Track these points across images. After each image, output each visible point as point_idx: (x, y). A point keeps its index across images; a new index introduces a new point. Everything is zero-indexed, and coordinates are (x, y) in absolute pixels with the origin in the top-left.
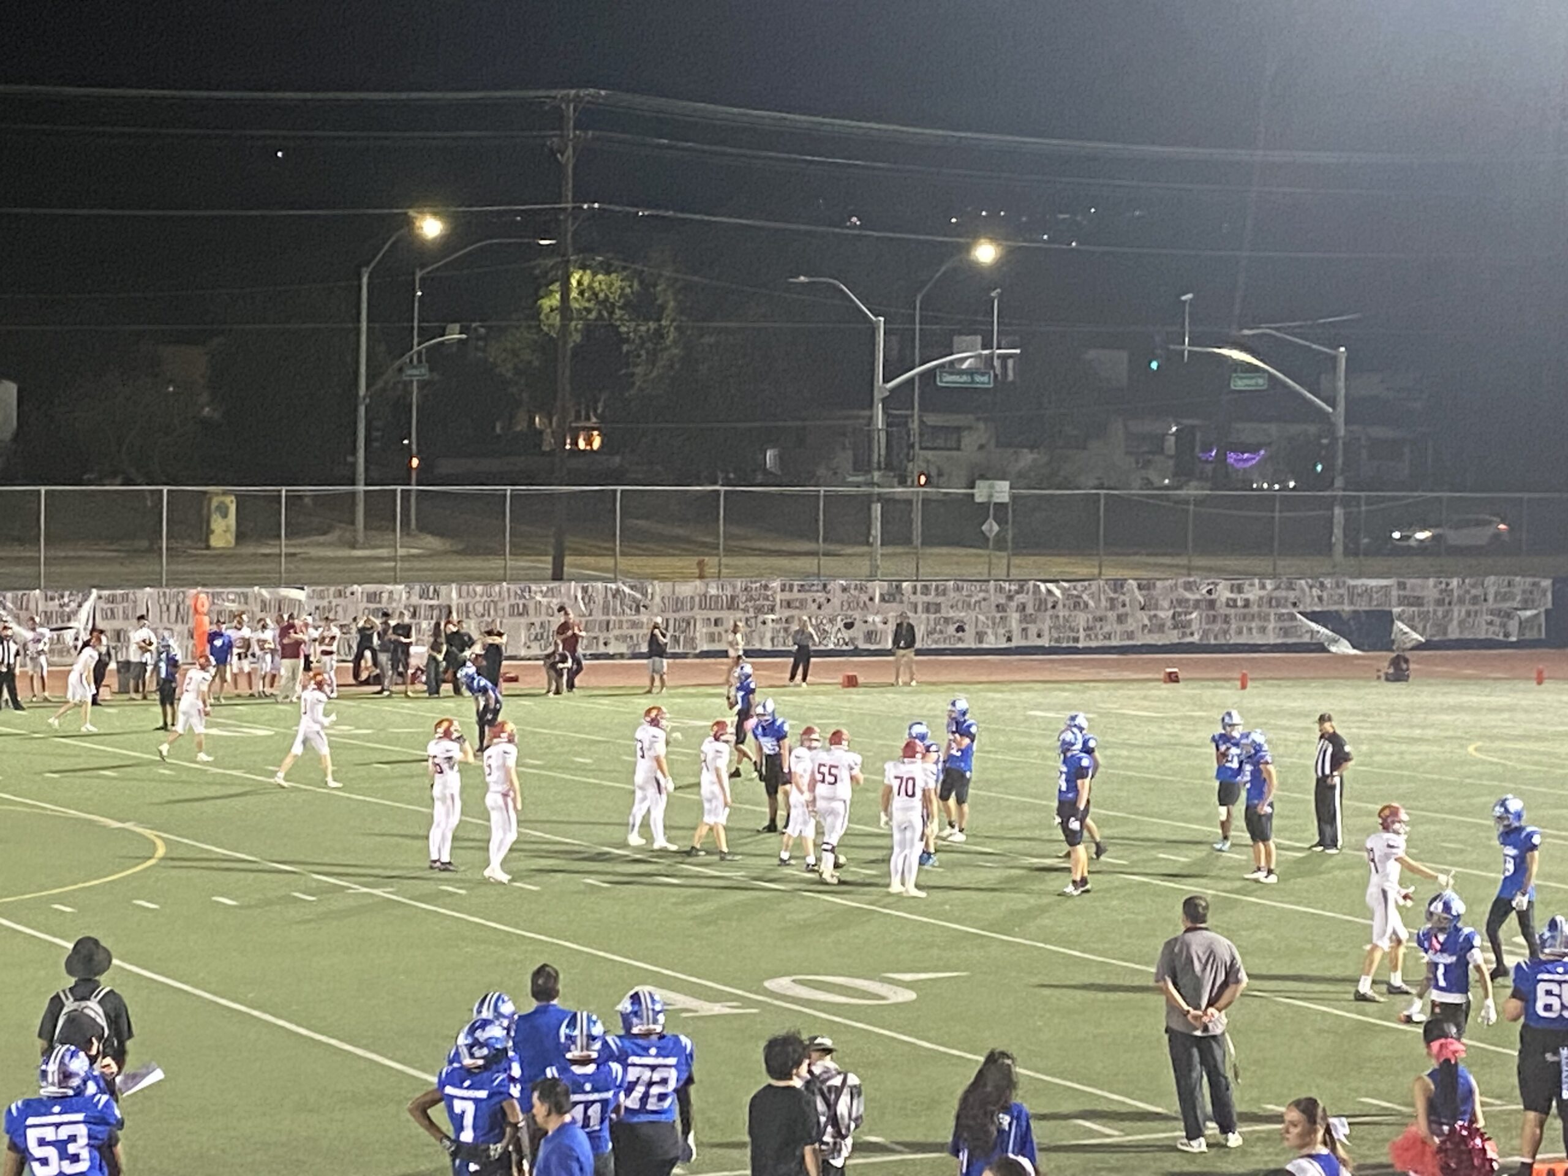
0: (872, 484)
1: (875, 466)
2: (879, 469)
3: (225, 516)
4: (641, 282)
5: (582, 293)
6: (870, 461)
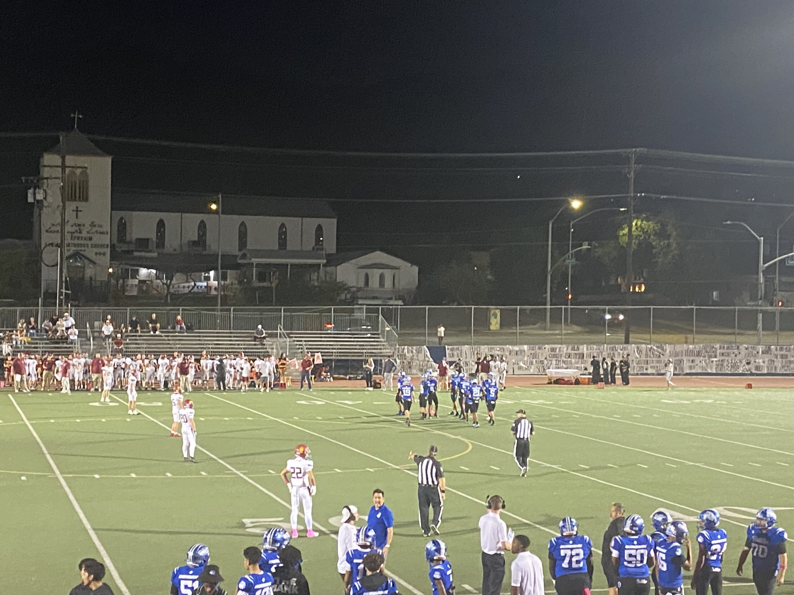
0: (758, 305)
1: (759, 298)
2: (761, 299)
3: (496, 317)
4: (661, 225)
5: (637, 229)
6: (757, 297)
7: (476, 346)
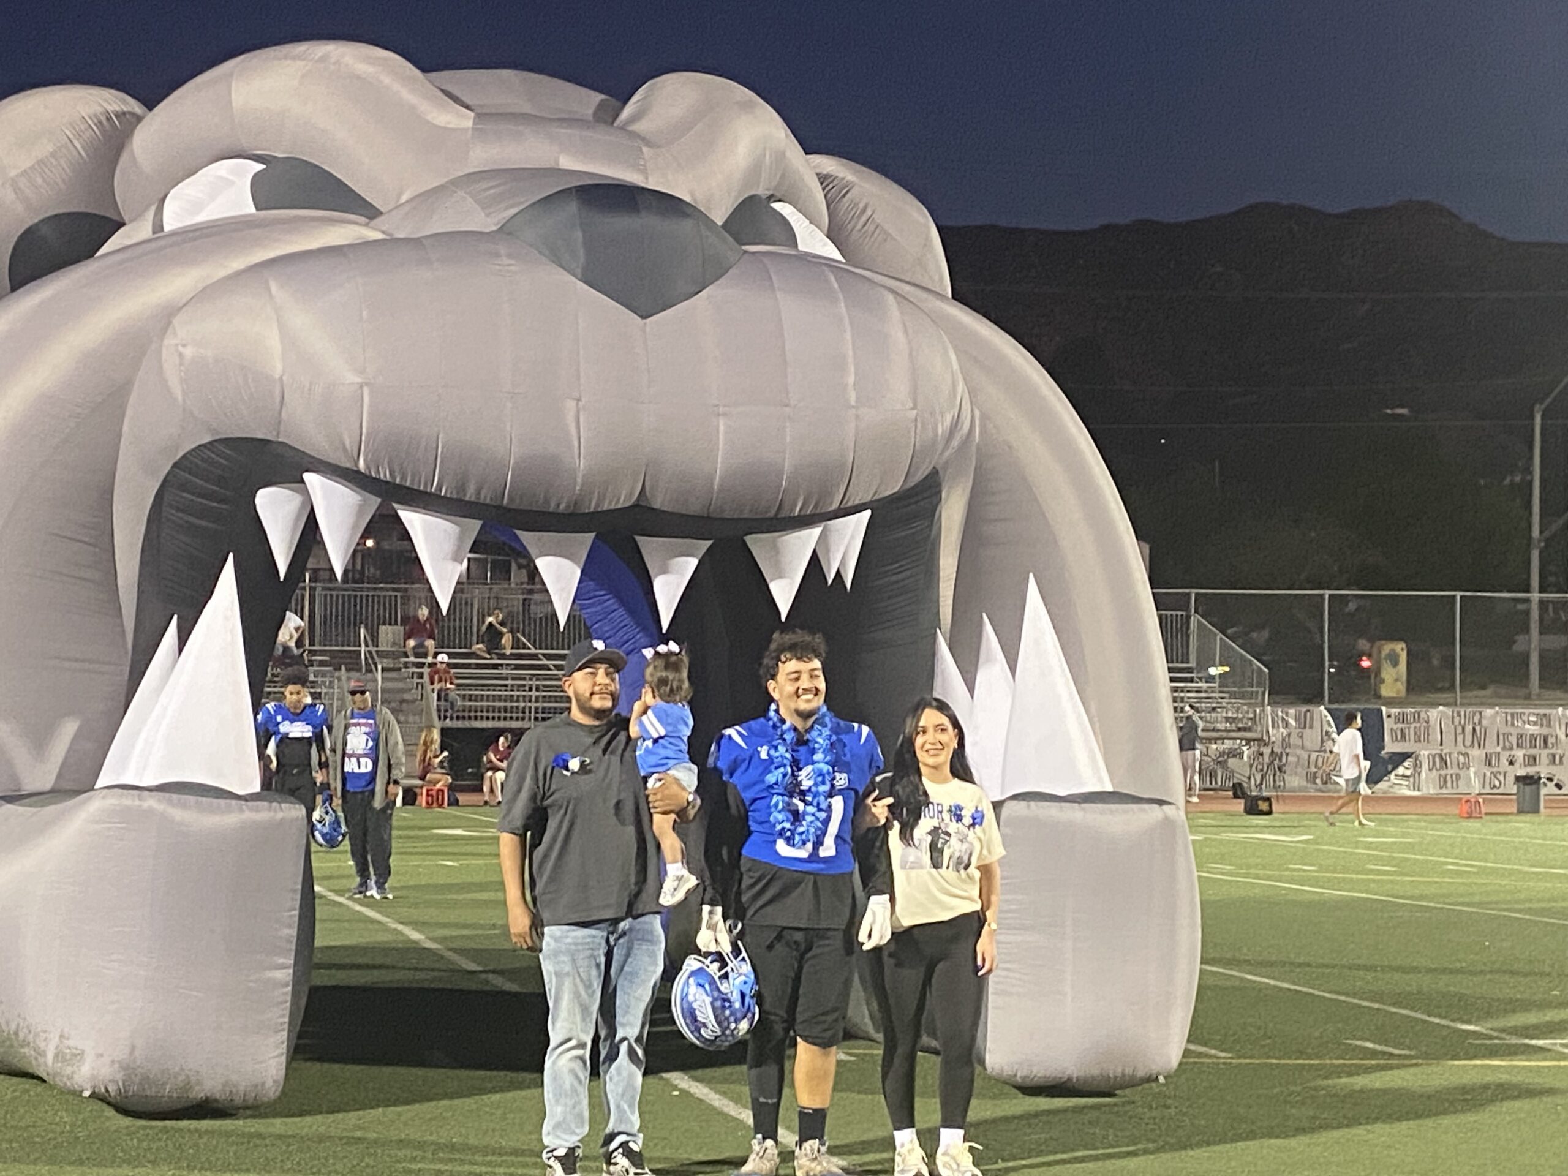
3: (1395, 664)
7: (1469, 710)
